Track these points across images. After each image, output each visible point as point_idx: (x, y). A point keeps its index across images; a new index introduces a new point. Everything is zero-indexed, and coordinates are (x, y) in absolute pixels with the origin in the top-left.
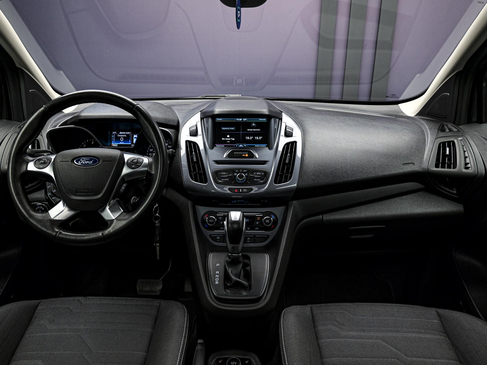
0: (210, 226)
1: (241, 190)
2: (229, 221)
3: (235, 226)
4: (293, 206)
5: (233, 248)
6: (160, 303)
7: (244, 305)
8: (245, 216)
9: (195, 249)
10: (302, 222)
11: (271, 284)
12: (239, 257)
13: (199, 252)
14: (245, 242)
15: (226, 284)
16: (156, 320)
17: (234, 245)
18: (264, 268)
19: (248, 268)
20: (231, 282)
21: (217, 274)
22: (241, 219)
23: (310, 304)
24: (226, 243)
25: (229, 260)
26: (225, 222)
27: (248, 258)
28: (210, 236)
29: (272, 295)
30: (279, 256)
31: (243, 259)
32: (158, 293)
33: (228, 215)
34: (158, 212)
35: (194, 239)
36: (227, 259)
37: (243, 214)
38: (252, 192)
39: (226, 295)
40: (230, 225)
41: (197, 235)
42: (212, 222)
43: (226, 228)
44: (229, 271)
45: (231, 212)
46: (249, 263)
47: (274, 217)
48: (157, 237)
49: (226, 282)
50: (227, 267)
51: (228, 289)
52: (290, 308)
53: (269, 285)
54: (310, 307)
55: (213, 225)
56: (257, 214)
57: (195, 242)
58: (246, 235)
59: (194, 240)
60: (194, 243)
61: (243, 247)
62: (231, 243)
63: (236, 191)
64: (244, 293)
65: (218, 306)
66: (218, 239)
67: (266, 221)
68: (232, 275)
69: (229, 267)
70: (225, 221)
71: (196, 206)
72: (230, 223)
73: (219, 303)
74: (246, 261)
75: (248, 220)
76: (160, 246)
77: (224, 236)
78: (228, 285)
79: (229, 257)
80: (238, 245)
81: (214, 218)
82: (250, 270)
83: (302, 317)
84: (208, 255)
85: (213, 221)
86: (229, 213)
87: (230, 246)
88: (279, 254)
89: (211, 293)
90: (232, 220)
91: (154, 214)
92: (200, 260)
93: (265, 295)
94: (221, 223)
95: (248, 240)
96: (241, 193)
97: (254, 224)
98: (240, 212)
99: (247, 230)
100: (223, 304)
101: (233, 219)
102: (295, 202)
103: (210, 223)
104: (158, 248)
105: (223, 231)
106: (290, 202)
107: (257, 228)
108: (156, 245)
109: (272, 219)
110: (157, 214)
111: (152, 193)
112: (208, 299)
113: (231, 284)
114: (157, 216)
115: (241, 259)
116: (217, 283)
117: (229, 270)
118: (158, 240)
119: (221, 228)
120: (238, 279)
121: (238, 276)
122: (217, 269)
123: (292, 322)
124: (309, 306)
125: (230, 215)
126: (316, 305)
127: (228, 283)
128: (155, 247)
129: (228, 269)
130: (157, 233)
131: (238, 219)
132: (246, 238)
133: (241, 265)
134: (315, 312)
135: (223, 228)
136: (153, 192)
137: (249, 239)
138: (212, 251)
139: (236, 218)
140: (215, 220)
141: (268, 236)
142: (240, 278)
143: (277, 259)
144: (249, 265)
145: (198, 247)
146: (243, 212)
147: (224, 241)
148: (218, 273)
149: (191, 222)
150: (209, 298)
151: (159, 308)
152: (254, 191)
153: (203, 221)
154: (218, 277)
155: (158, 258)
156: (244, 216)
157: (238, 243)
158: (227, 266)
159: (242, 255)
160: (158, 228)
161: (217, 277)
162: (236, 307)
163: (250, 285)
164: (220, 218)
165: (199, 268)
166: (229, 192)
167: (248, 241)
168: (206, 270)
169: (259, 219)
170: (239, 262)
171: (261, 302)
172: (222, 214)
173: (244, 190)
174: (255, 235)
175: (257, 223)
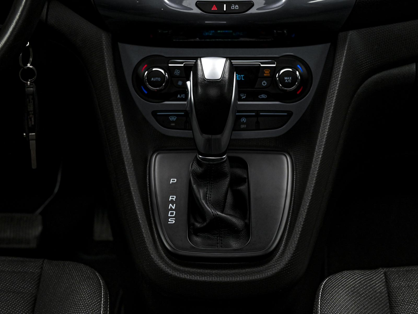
0: (153, 92)
1: (225, 5)
2: (200, 80)
3: (213, 92)
4: (347, 43)
5: (208, 141)
6: (42, 268)
7: (236, 271)
8: (236, 67)
9: (119, 146)
10: (370, 80)
11: (295, 223)
12: (221, 163)
13: (129, 153)
14: (236, 127)
15: (193, 225)
16: (34, 304)
17: (210, 136)
18: (279, 188)
19: (243, 188)
20: (204, 220)
21: (172, 202)
22: (227, 76)
23: (383, 266)
24: (191, 129)
25: (199, 170)
26: (188, 83)
27: (244, 165)
28: (154, 113)
29: (297, 248)
30: (314, 160)
31: (231, 167)
32: (33, 245)
33: (196, 65)
34: (31, 59)
35: (117, 121)
36: (196, 167)
37: (231, 64)
38: (253, 11)
39: (192, 249)
40: (200, 90)
41: (123, 113)
42: (157, 81)
43: (191, 96)
44: (198, 196)
45: (202, 59)
46: (245, 176)
47: (304, 69)
48: (31, 119)
49: (192, 221)
50: (194, 186)
51: (197, 236)
52: (338, 276)
53: (290, 226)
54: (385, 273)
55: (161, 88)
56: (262, 63)
57: (119, 130)
58: (239, 112)
59: (118, 126)
60: (117, 132)
61: (231, 140)
62: (203, 130)
63: (214, 8)
64: (234, 244)
65: (176, 274)
66: (173, 122)
67: (286, 78)
68: (207, 204)
69: (199, 186)
70: (189, 80)
71: (120, 45)
72: (201, 86)
73: (177, 267)
74: (239, 172)
75: (242, 76)
76: (38, 139)
77: (187, 114)
78: (198, 225)
79: (199, 163)
80: (218, 136)
81: (163, 71)
82: (247, 194)
83: (366, 295)
84: (149, 158)
85: (159, 79)
86: (199, 61)
87: (200, 139)
88: (314, 155)
89: (158, 244)
90: (204, 79)
91: (21, 64)
92: (133, 169)
93: (282, 248)
94: (180, 83)
95: (243, 123)
96: (225, 13)
97: (256, 86)
98: (224, 60)
99: (239, 101)
100: (187, 269)
101: (207, 75)
102: (352, 35)
103: (154, 84)
104: (33, 144)
105: (186, 103)
106: (341, 35)
107: (263, 96)
108: (27, 135)
109: (298, 73)
110: (29, 65)
111: (17, 17)
112: (152, 258)
113: (205, 224)
114: (29, 68)
115: (227, 168)
116: (172, 221)
117: (199, 191)
118: (33, 124)
119: (179, 96)
120: (219, 213)
121: (221, 206)
122: (172, 189)
123: (342, 307)
124: (382, 271)
125: (199, 67)
126: (398, 269)
127: (197, 222)
128: (27, 140)
129: (196, 190)
130: (31, 108)
131: (218, 75)
132: (238, 118)
133: (227, 181)
134: (395, 285)
135: (183, 96)
136: (19, 14)
137: (244, 120)
138: (159, 150)
139: (214, 73)
140: (164, 76)
141: (290, 114)
142: (224, 210)
143: (310, 167)
144: (245, 180)
145: (126, 140)
146: (230, 58)
147: (187, 126)
148: (174, 199)
149: (108, 83)
150: (154, 255)
151: (39, 279)
152: (258, 9)
153: (138, 79)
154: (174, 208)
155: (34, 166)
156: (233, 69)
157: (221, 131)
158: (195, 183)
159: (228, 157)
160: (31, 97)
161: (171, 209)
162: (217, 275)
163: (247, 227)
164: (177, 73)
165: (130, 189)
166: (196, 10)
167: (242, 126)
168: (147, 193)
169: (267, 73)
170: (223, 175)
171: (272, 263)
172: (181, 63)
173: (234, 7)
174: (257, 112)
175: (264, 83)
